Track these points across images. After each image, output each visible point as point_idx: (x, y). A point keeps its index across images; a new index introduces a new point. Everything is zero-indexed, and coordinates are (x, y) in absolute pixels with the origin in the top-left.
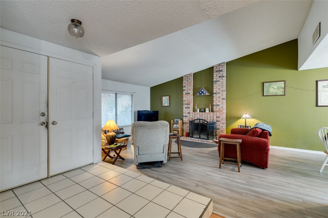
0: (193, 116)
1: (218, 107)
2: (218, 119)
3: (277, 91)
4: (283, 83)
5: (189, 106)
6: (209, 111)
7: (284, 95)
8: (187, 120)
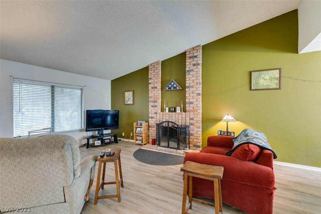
0: (161, 117)
1: (191, 105)
2: (191, 121)
3: (269, 84)
4: (278, 71)
5: (156, 104)
7: (279, 89)
8: (153, 122)
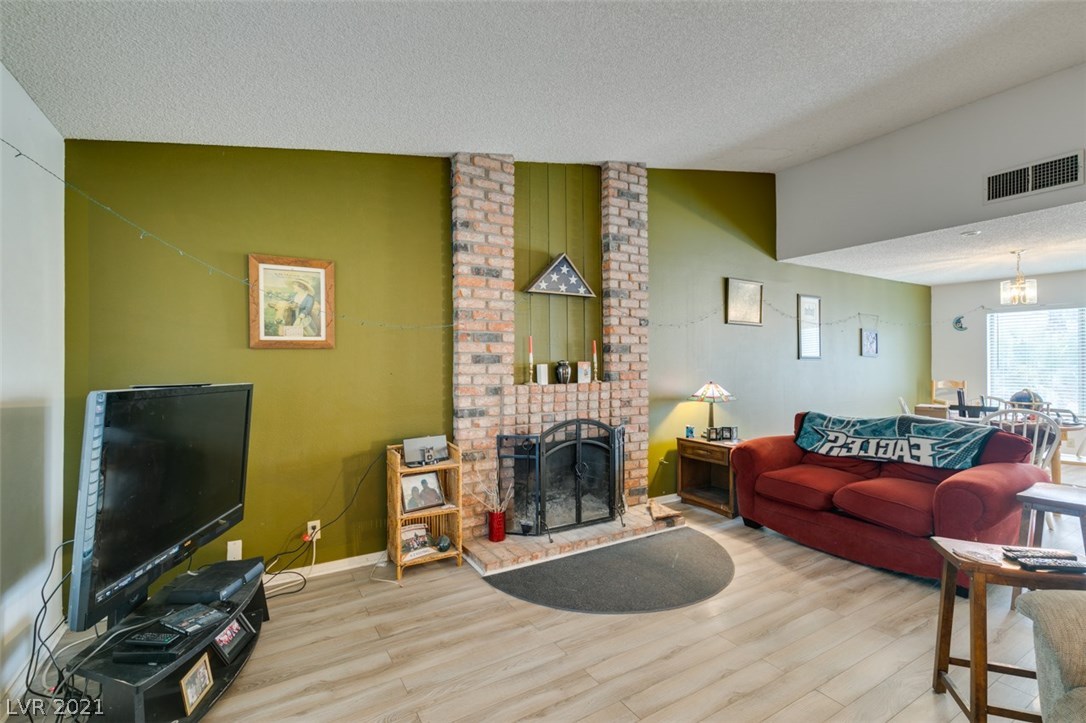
2: (626, 412)
4: (758, 288)
6: (593, 379)
7: (761, 324)
8: (482, 433)
